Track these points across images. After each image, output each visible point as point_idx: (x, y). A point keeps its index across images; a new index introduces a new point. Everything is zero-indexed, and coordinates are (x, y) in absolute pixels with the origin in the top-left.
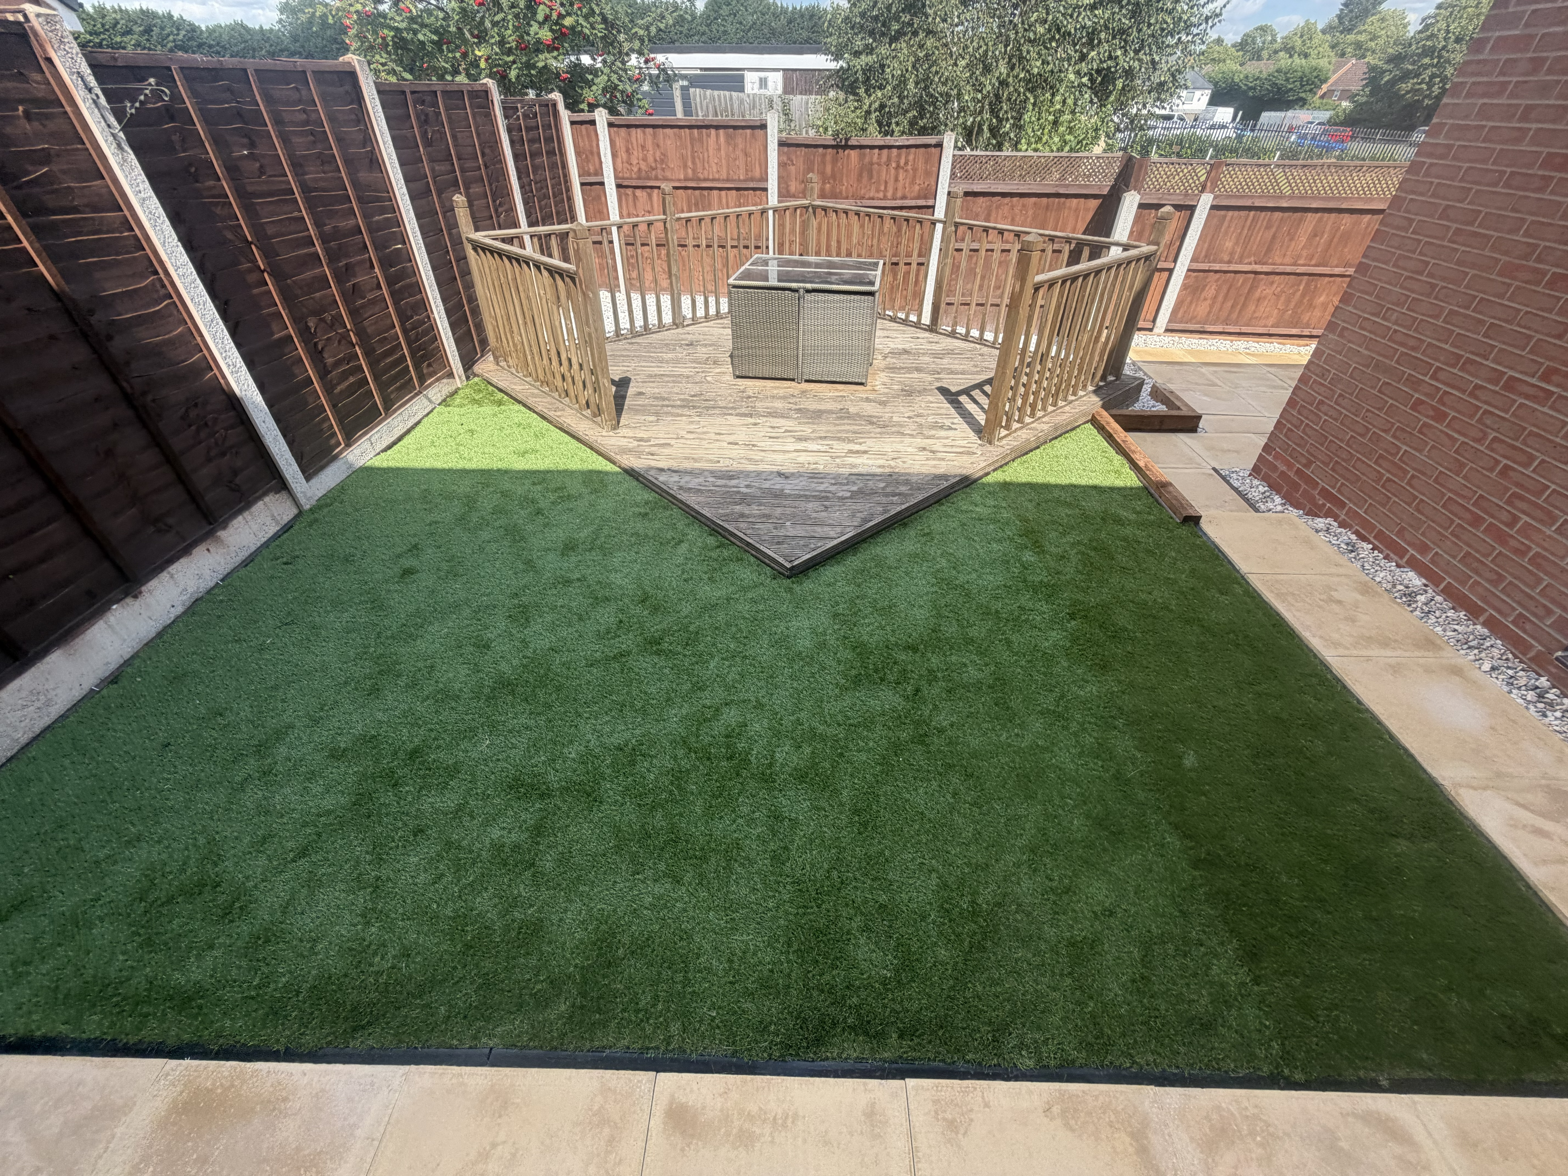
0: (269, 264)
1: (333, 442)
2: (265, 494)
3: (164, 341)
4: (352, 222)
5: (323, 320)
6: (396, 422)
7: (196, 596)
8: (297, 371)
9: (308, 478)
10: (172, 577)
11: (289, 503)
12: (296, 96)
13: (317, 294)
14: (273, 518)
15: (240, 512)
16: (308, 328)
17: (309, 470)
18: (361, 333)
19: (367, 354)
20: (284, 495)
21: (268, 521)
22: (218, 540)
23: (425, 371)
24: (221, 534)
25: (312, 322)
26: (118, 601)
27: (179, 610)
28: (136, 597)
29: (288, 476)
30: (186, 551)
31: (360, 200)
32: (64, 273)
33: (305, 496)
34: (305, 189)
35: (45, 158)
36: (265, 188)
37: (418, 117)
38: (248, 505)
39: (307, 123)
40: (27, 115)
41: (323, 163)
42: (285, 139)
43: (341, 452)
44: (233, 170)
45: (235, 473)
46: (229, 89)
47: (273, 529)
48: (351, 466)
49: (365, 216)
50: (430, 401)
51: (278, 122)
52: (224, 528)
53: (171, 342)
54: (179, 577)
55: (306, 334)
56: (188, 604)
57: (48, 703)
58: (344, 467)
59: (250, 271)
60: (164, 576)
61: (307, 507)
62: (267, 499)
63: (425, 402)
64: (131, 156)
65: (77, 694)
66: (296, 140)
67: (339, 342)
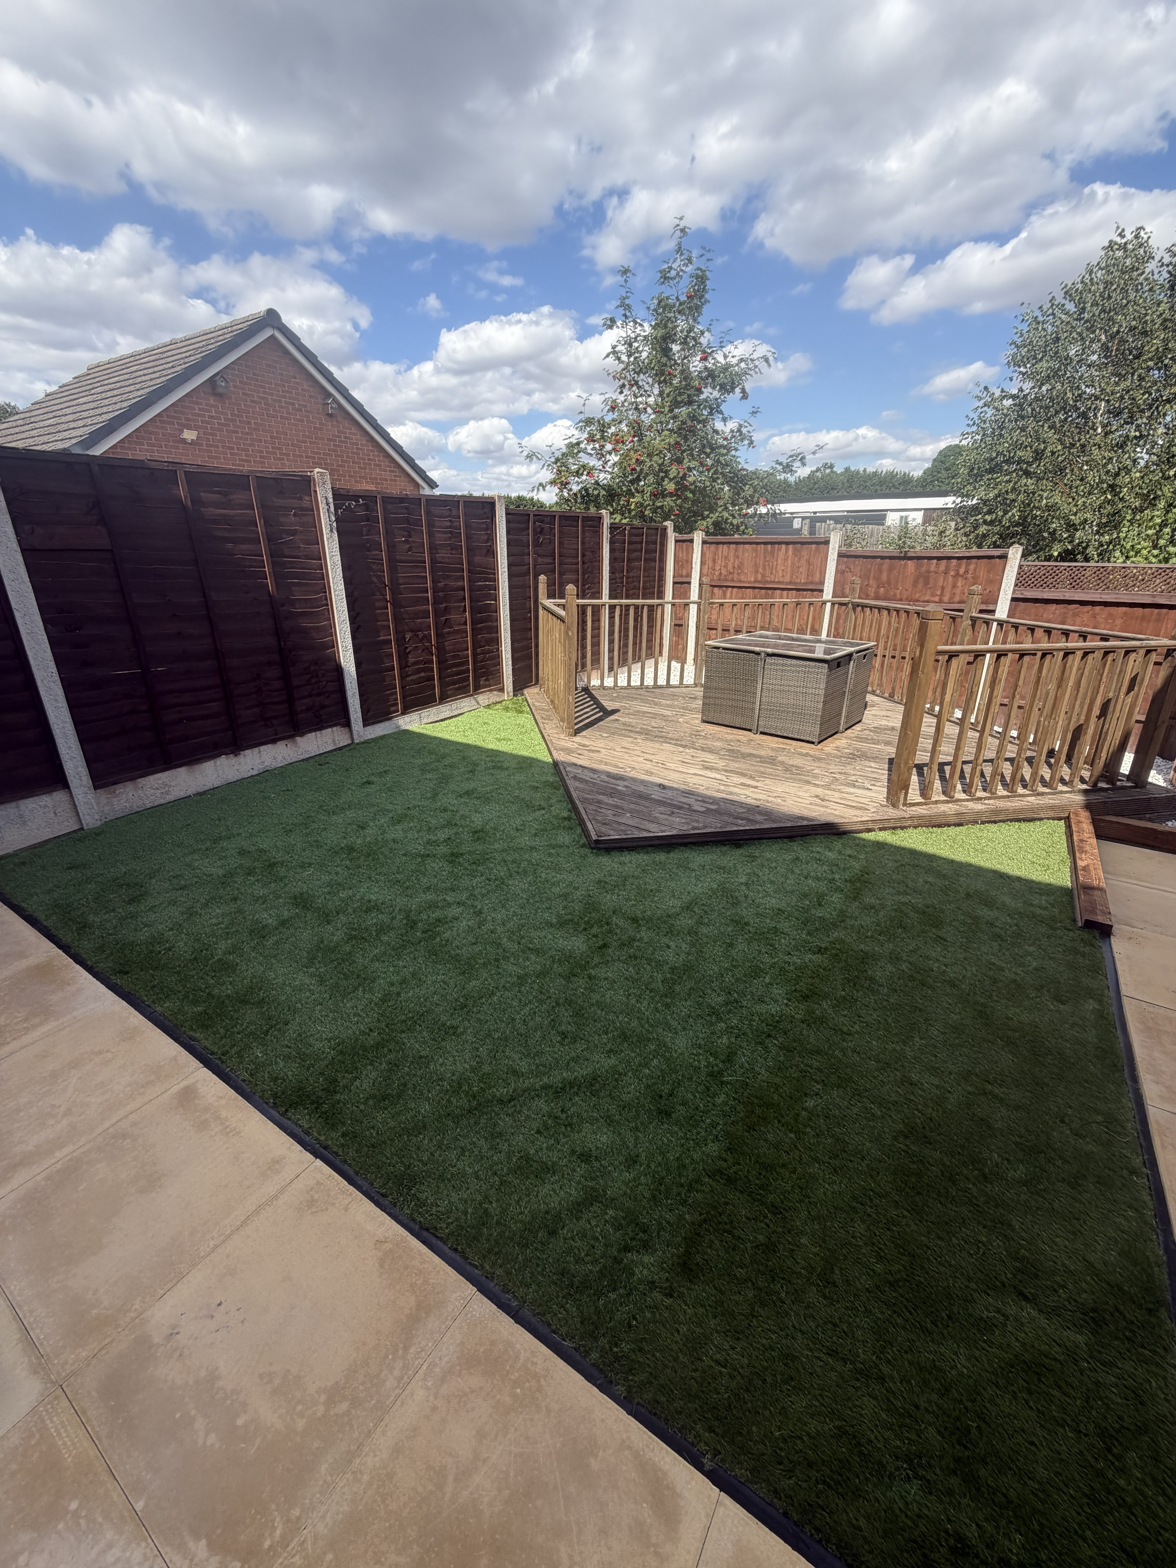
0: (393, 599)
1: (393, 709)
2: (335, 725)
3: (313, 628)
4: (460, 584)
5: (417, 636)
6: (444, 709)
7: (268, 768)
8: (386, 660)
9: (364, 726)
10: (260, 752)
11: (347, 736)
12: (447, 513)
13: (419, 620)
14: (334, 741)
15: (315, 730)
16: (404, 638)
17: (367, 721)
18: (441, 649)
19: (439, 662)
20: (346, 730)
21: (330, 741)
22: (295, 742)
23: (482, 683)
24: (298, 739)
25: (408, 636)
26: (226, 754)
27: (255, 772)
28: (236, 755)
29: (352, 719)
30: (274, 741)
31: (469, 571)
32: (278, 586)
33: (358, 734)
34: (433, 561)
35: (294, 533)
36: (409, 558)
37: (534, 530)
38: (321, 729)
39: (450, 527)
40: (295, 515)
41: (452, 549)
42: (431, 535)
43: (396, 716)
44: (391, 547)
45: (323, 707)
46: (406, 508)
47: (331, 748)
48: (398, 727)
49: (470, 581)
50: (478, 703)
51: (430, 525)
52: (301, 736)
53: (317, 629)
54: (264, 753)
55: (401, 641)
56: (261, 771)
57: (167, 793)
58: (394, 726)
59: (379, 600)
60: (256, 750)
61: (357, 741)
62: (334, 729)
63: (473, 702)
64: (335, 535)
65: (183, 794)
66: (437, 535)
67: (423, 650)
